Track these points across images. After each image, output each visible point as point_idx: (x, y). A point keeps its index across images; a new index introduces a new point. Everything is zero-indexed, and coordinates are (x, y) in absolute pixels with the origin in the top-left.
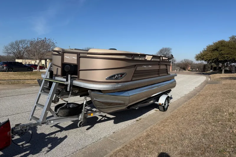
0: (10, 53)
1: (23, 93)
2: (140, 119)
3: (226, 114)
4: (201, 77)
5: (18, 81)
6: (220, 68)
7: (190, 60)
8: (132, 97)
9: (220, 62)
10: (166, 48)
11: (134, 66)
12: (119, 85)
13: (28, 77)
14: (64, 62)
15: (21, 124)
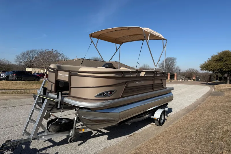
0: (21, 62)
1: (26, 103)
2: (134, 134)
3: (220, 131)
4: (205, 88)
5: (24, 90)
6: (226, 78)
7: (195, 69)
8: (123, 113)
9: (225, 72)
10: (171, 58)
11: (125, 83)
12: (108, 103)
13: (35, 86)
14: (58, 79)
15: (11, 140)
